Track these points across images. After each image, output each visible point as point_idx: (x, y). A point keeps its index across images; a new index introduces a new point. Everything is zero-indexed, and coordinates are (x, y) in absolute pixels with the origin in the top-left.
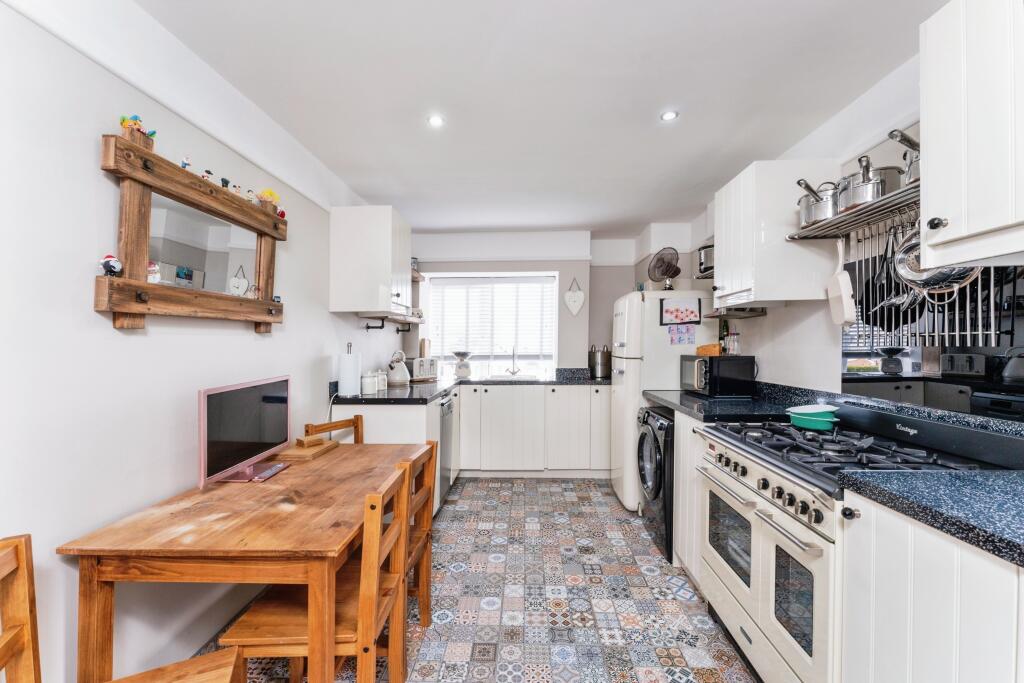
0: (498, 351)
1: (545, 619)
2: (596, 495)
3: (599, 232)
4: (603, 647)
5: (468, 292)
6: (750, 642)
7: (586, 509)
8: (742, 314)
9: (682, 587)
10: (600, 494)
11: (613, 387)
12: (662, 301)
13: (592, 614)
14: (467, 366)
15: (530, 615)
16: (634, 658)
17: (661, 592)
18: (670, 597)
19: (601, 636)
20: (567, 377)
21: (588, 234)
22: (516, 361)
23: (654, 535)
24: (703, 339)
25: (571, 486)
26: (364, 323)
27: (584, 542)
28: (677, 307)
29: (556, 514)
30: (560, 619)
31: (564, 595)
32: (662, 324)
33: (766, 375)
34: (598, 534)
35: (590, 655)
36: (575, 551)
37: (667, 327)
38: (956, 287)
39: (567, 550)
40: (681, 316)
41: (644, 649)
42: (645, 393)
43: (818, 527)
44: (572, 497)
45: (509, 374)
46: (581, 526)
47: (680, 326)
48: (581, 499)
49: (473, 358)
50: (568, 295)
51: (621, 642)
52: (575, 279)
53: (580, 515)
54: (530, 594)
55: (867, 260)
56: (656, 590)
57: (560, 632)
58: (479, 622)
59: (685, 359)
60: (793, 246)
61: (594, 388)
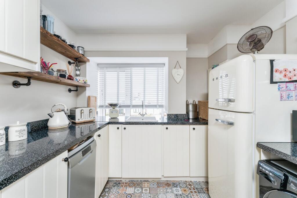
12: (272, 62)
20: (174, 119)
22: (144, 109)
28: (285, 67)
32: (272, 82)
37: (277, 85)
40: (289, 75)
42: (259, 145)
47: (288, 84)
49: (121, 107)
50: (174, 71)
52: (178, 62)
61: (192, 126)
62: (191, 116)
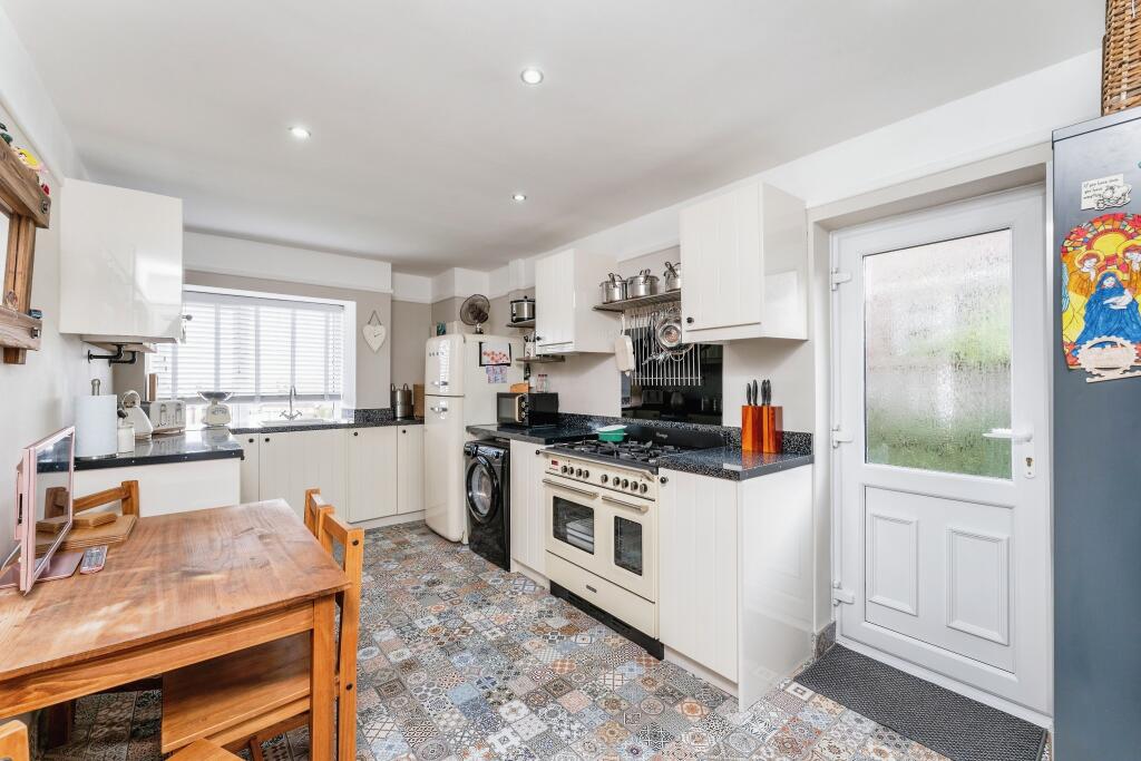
0: (264, 391)
1: (431, 644)
2: (413, 537)
3: (401, 266)
4: (492, 643)
5: (217, 313)
6: (595, 591)
7: (408, 551)
8: (546, 359)
9: (525, 584)
10: (415, 536)
11: (426, 425)
12: (479, 344)
13: (469, 625)
14: (225, 411)
15: (415, 646)
16: (518, 640)
17: (512, 593)
18: (520, 593)
19: (485, 637)
20: (366, 418)
21: (388, 266)
22: (294, 403)
23: (485, 555)
24: (514, 378)
25: (380, 535)
26: (86, 349)
27: (427, 577)
28: (492, 350)
29: (381, 563)
30: (445, 640)
31: (435, 622)
32: (481, 365)
33: (564, 408)
34: (434, 566)
35: (484, 651)
36: (423, 587)
37: (485, 368)
38: (684, 352)
39: (414, 588)
40: (496, 358)
41: (521, 631)
42: (469, 429)
43: (645, 495)
44: (388, 544)
45: (285, 419)
46: (413, 565)
47: (495, 367)
48: (399, 544)
49: (233, 399)
50: (368, 329)
51: (502, 634)
52: (374, 312)
53: (407, 557)
54: (403, 632)
55: (637, 329)
56: (508, 593)
57: (450, 646)
58: (368, 671)
59: (500, 396)
60: (598, 314)
61: (401, 428)
62: (399, 414)
